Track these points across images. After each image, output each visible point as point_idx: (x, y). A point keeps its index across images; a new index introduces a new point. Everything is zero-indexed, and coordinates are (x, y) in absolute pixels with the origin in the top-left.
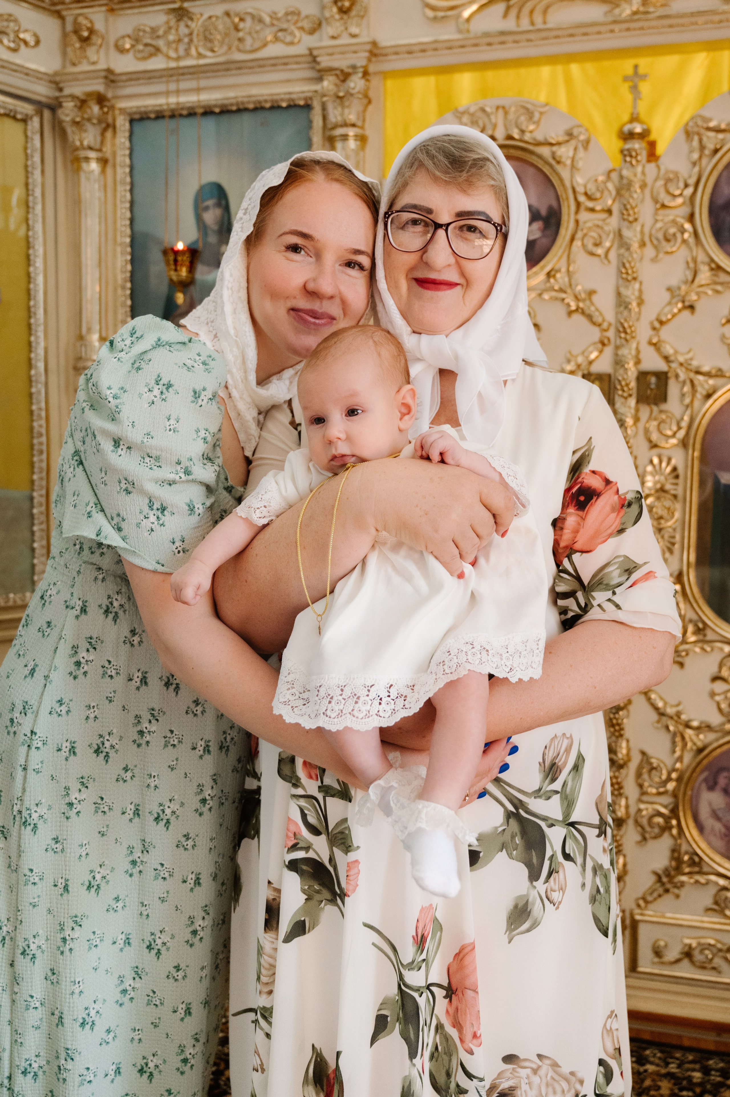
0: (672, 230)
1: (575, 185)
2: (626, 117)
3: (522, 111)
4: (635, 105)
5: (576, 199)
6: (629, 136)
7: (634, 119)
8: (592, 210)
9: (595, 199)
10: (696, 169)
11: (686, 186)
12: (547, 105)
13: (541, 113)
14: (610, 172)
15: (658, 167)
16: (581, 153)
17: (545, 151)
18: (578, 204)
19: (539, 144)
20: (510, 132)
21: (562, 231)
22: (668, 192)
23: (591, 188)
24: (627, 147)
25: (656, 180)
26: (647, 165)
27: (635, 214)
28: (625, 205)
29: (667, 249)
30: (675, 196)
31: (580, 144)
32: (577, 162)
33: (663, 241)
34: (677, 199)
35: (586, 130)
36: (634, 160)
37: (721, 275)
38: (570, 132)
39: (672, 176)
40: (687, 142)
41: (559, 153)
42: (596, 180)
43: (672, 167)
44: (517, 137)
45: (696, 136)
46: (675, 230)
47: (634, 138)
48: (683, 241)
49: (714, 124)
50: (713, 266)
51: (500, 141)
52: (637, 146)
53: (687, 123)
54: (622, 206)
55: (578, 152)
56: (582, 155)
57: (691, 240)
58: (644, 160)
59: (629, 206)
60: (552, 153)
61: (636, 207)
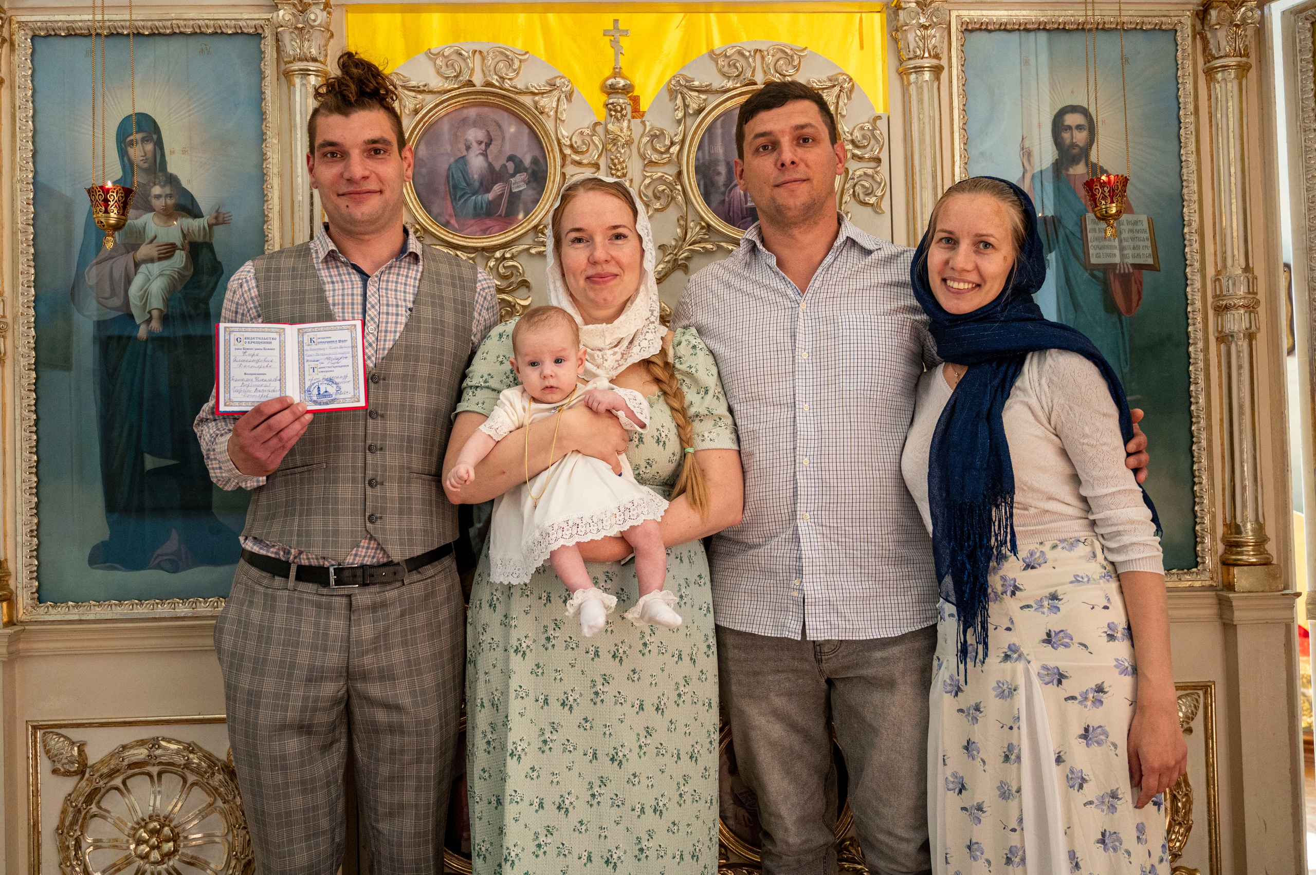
0: (662, 188)
1: (560, 137)
2: (608, 72)
3: (500, 58)
4: (617, 60)
5: (561, 151)
6: (612, 90)
7: (617, 72)
8: (579, 164)
9: (582, 153)
10: (682, 127)
12: (527, 53)
13: (521, 61)
14: (596, 124)
15: (643, 123)
16: (564, 105)
17: (527, 100)
18: (564, 157)
19: (521, 93)
20: (490, 79)
21: (549, 184)
22: (655, 150)
23: (577, 141)
24: (611, 101)
25: (642, 136)
26: (632, 120)
27: (623, 169)
28: (612, 160)
29: (658, 206)
30: (662, 153)
31: (563, 96)
32: (561, 113)
33: (653, 198)
34: (665, 156)
35: (569, 81)
36: (619, 115)
37: (711, 234)
38: (552, 83)
39: (658, 133)
40: (671, 100)
41: (542, 103)
42: (582, 133)
43: (658, 125)
44: (497, 84)
45: (679, 96)
46: (664, 187)
47: (618, 93)
48: (673, 198)
49: (696, 83)
50: (703, 224)
51: (479, 87)
52: (621, 101)
53: (670, 81)
54: (609, 161)
55: (561, 103)
56: (565, 107)
57: (680, 198)
58: (629, 116)
59: (616, 161)
60: (536, 103)
61: (624, 161)
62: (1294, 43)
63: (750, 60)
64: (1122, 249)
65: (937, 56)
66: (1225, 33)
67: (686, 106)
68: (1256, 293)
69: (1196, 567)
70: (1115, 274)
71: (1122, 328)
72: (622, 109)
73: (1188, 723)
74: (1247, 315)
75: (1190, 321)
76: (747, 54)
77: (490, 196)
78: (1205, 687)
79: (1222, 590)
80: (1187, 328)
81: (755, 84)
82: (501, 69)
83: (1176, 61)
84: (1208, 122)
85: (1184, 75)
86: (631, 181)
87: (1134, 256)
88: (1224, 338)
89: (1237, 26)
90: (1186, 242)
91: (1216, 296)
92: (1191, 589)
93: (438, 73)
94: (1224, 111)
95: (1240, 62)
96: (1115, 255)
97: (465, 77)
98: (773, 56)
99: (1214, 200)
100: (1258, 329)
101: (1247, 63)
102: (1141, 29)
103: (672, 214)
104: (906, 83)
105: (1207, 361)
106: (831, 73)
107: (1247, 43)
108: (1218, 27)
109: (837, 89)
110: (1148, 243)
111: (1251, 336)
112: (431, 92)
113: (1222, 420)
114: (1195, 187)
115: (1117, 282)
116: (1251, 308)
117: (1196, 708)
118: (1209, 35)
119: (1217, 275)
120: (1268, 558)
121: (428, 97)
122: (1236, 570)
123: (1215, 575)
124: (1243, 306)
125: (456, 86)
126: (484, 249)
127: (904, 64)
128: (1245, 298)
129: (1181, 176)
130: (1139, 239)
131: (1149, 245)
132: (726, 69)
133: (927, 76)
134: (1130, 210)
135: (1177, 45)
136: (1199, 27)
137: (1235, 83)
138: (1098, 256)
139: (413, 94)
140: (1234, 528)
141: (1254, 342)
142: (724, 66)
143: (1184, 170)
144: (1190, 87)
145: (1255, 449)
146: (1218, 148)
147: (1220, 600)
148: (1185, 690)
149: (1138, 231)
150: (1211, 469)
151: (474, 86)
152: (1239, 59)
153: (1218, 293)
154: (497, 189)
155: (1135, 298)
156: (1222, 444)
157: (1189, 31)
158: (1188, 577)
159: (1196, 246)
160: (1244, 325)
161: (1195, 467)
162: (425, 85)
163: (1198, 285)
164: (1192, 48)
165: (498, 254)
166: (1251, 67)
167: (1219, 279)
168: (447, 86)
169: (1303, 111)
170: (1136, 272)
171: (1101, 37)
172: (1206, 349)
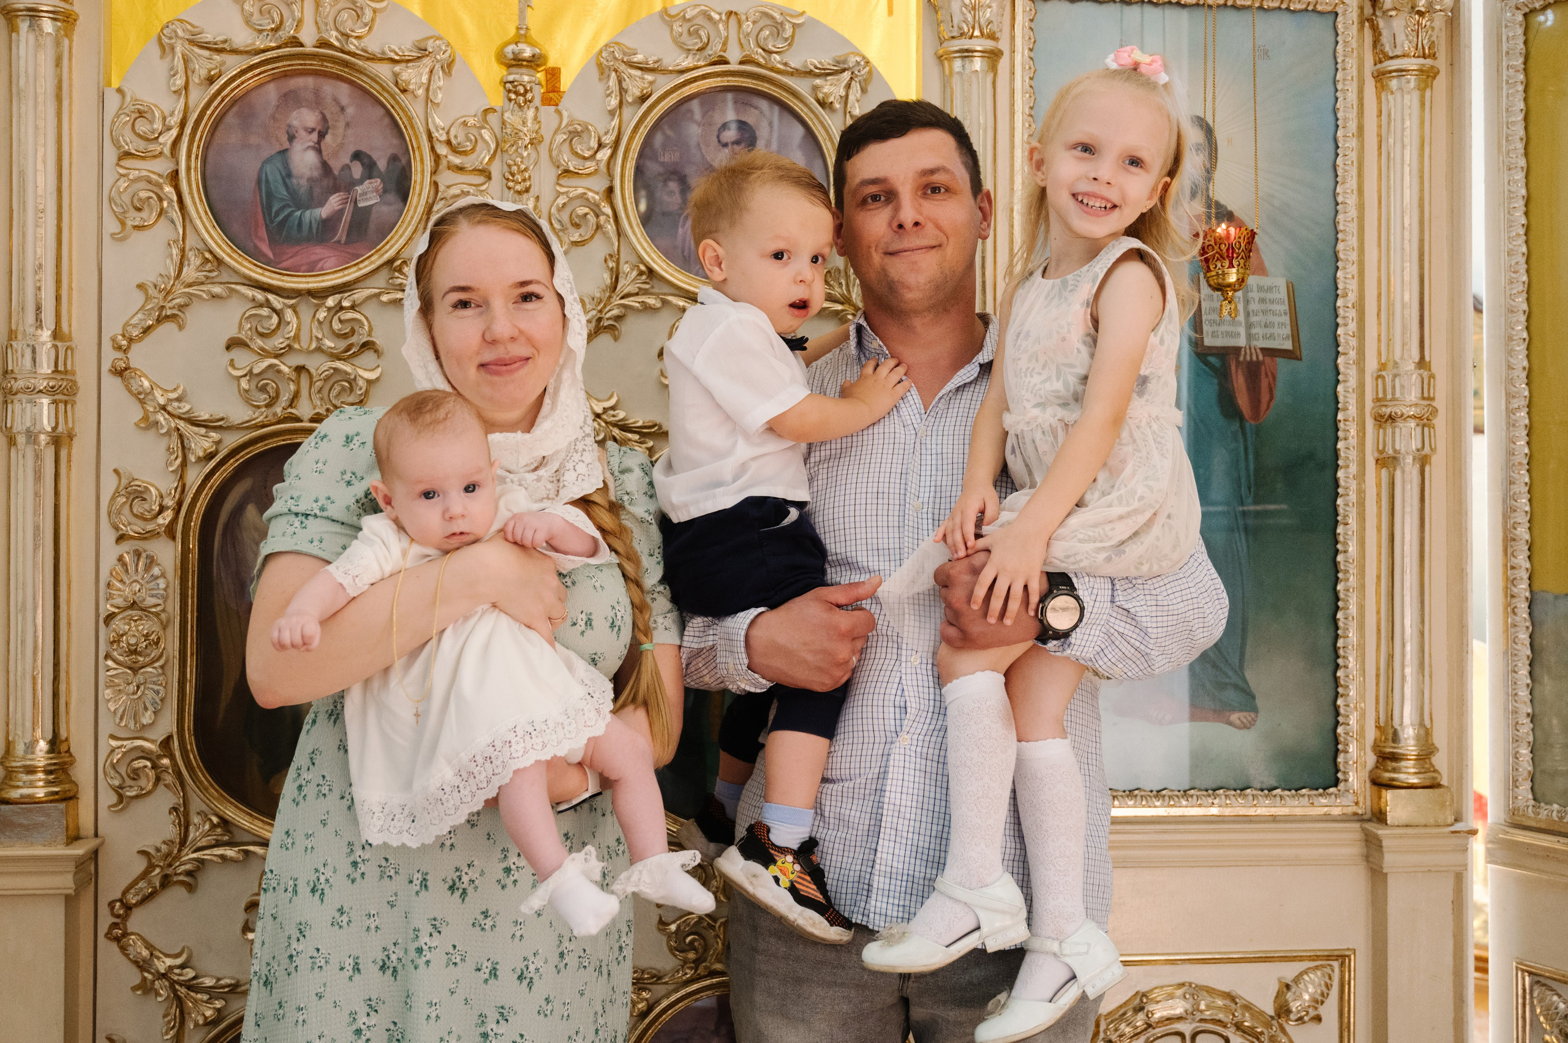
0: (583, 211)
1: (433, 129)
2: (508, 34)
4: (522, 17)
5: (433, 149)
6: (513, 61)
7: (522, 35)
8: (460, 169)
9: (464, 153)
10: (615, 122)
11: (601, 146)
13: (375, 11)
14: (487, 111)
15: (559, 113)
16: (439, 81)
17: (383, 71)
18: (437, 158)
19: (373, 58)
20: (326, 36)
21: (413, 199)
22: (575, 154)
23: (458, 135)
24: (511, 78)
25: (556, 132)
26: (543, 109)
27: (524, 180)
28: (509, 166)
29: (576, 237)
30: (585, 158)
31: (438, 66)
32: (435, 92)
33: (569, 225)
34: (588, 164)
35: (448, 45)
36: (521, 98)
37: (655, 282)
38: (422, 46)
39: (579, 128)
40: (600, 80)
41: (405, 76)
42: (465, 124)
43: (581, 115)
44: (336, 43)
45: (613, 74)
46: (587, 210)
47: (521, 66)
48: (598, 227)
49: (639, 58)
50: (643, 268)
51: (309, 49)
52: (526, 78)
53: (601, 52)
54: (506, 168)
55: (435, 77)
56: (441, 83)
57: (610, 228)
58: (537, 101)
59: (514, 169)
60: (396, 75)
61: (526, 170)
62: (1500, 41)
63: (721, 26)
64: (1249, 326)
65: (992, 37)
66: (1403, 23)
67: (622, 91)
68: (1433, 399)
69: (1336, 785)
70: (1238, 363)
71: (1245, 440)
72: (526, 91)
73: (1316, 1008)
74: (1419, 429)
75: (1340, 434)
76: (717, 17)
77: (324, 212)
78: (1342, 958)
79: (1369, 820)
80: (1336, 444)
81: (726, 62)
82: (343, 22)
83: (1335, 58)
84: (1376, 147)
85: (1344, 80)
86: (537, 198)
87: (1265, 337)
88: (1387, 461)
89: (1421, 14)
90: (1339, 320)
91: (1377, 400)
92: (1327, 818)
93: (248, 22)
94: (1399, 135)
95: (1423, 65)
96: (1239, 334)
97: (288, 31)
98: (754, 22)
99: (1379, 262)
100: (1433, 450)
101: (1432, 67)
102: (1288, 9)
103: (598, 249)
104: (947, 72)
105: (1361, 493)
106: (839, 53)
107: (1434, 38)
108: (1393, 13)
109: (846, 75)
110: (1286, 319)
111: (1423, 461)
112: (235, 51)
113: (1379, 577)
114: (1353, 241)
115: (1240, 372)
116: (1425, 422)
117: (1328, 987)
118: (1381, 23)
119: (1380, 370)
120: (1434, 778)
121: (230, 59)
122: (1389, 795)
123: (1361, 800)
124: (1414, 417)
125: (273, 44)
126: (311, 293)
127: (945, 44)
128: (1416, 405)
129: (1335, 224)
130: (1274, 313)
131: (1288, 322)
132: (685, 38)
133: (978, 64)
134: (1262, 271)
135: (1337, 35)
136: (1368, 10)
137: (1416, 95)
138: (1214, 335)
139: (206, 53)
140: (1388, 732)
141: (1427, 468)
142: (681, 35)
143: (1340, 217)
144: (1352, 96)
145: (1423, 622)
146: (1389, 188)
147: (1366, 835)
148: (1314, 960)
149: (1272, 302)
150: (1361, 647)
151: (302, 45)
152: (1421, 61)
153: (1381, 395)
154: (334, 202)
155: (1265, 398)
156: (1378, 613)
157: (1354, 15)
158: (1323, 801)
159: (1352, 326)
160: (1415, 444)
161: (1340, 643)
162: (225, 41)
163: (1352, 382)
164: (1358, 41)
165: (331, 302)
166: (1438, 72)
167: (1383, 378)
168: (260, 44)
169: (1507, 140)
170: (1268, 360)
171: (1231, 16)
172: (1361, 476)
